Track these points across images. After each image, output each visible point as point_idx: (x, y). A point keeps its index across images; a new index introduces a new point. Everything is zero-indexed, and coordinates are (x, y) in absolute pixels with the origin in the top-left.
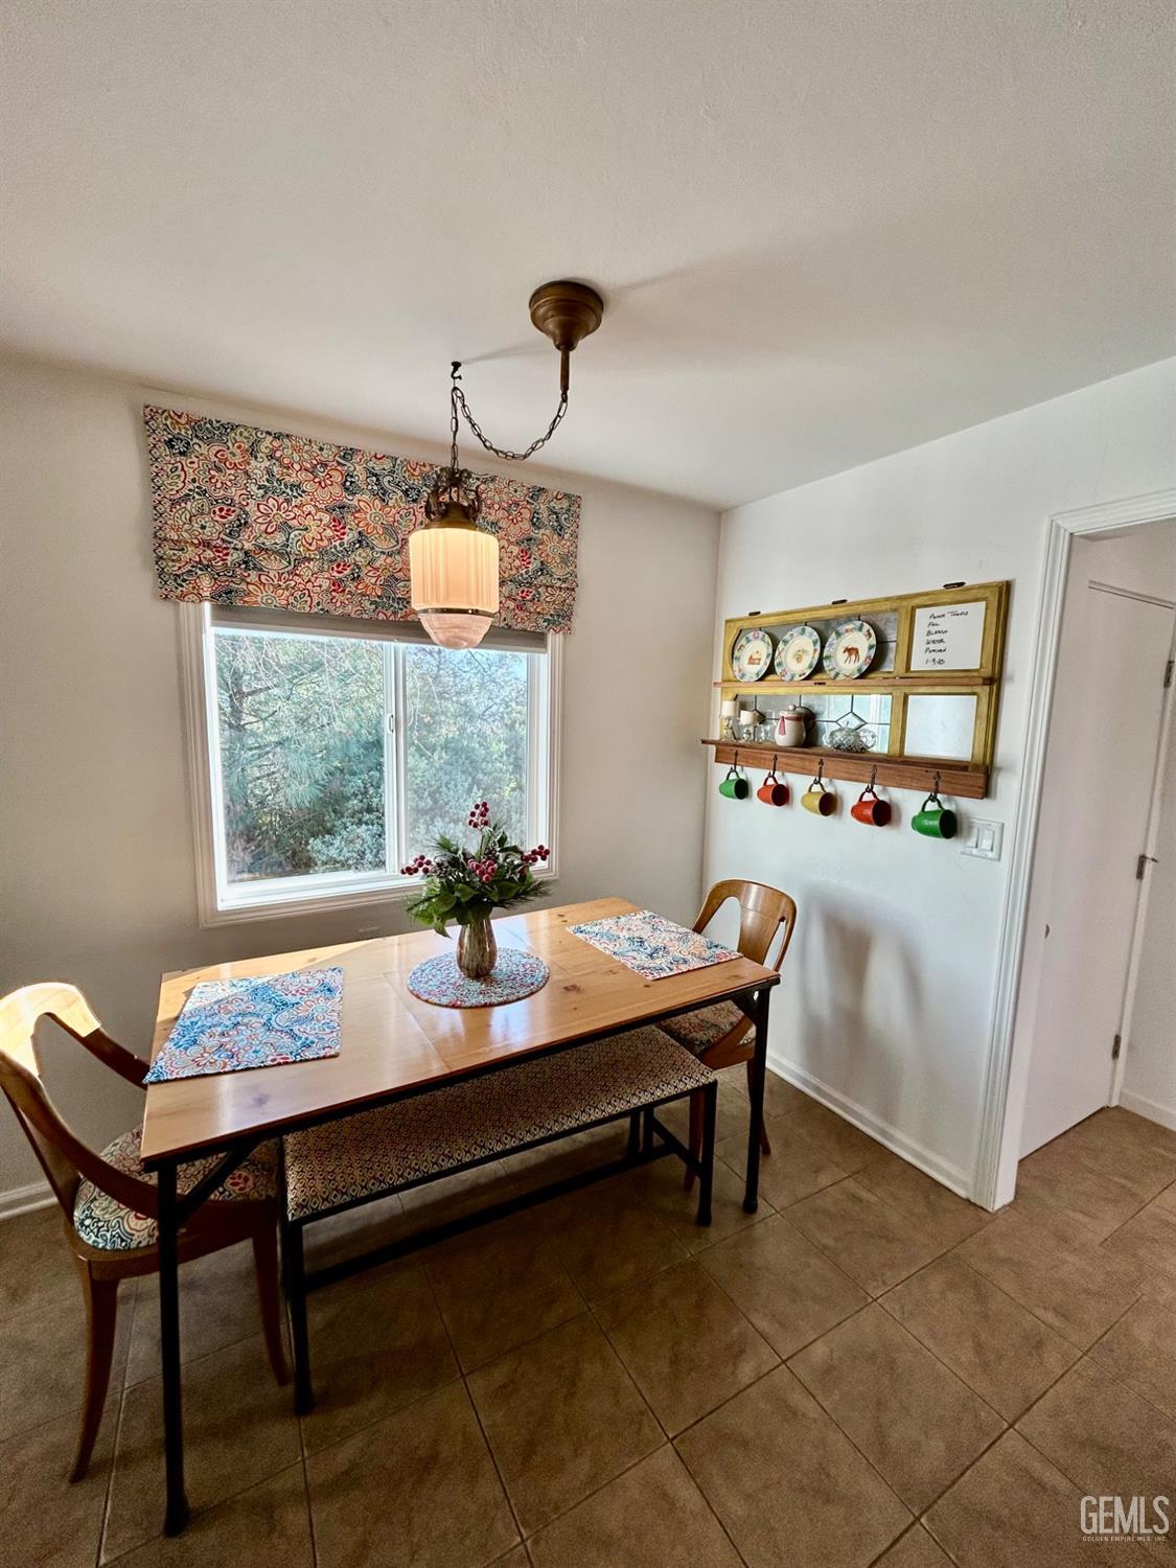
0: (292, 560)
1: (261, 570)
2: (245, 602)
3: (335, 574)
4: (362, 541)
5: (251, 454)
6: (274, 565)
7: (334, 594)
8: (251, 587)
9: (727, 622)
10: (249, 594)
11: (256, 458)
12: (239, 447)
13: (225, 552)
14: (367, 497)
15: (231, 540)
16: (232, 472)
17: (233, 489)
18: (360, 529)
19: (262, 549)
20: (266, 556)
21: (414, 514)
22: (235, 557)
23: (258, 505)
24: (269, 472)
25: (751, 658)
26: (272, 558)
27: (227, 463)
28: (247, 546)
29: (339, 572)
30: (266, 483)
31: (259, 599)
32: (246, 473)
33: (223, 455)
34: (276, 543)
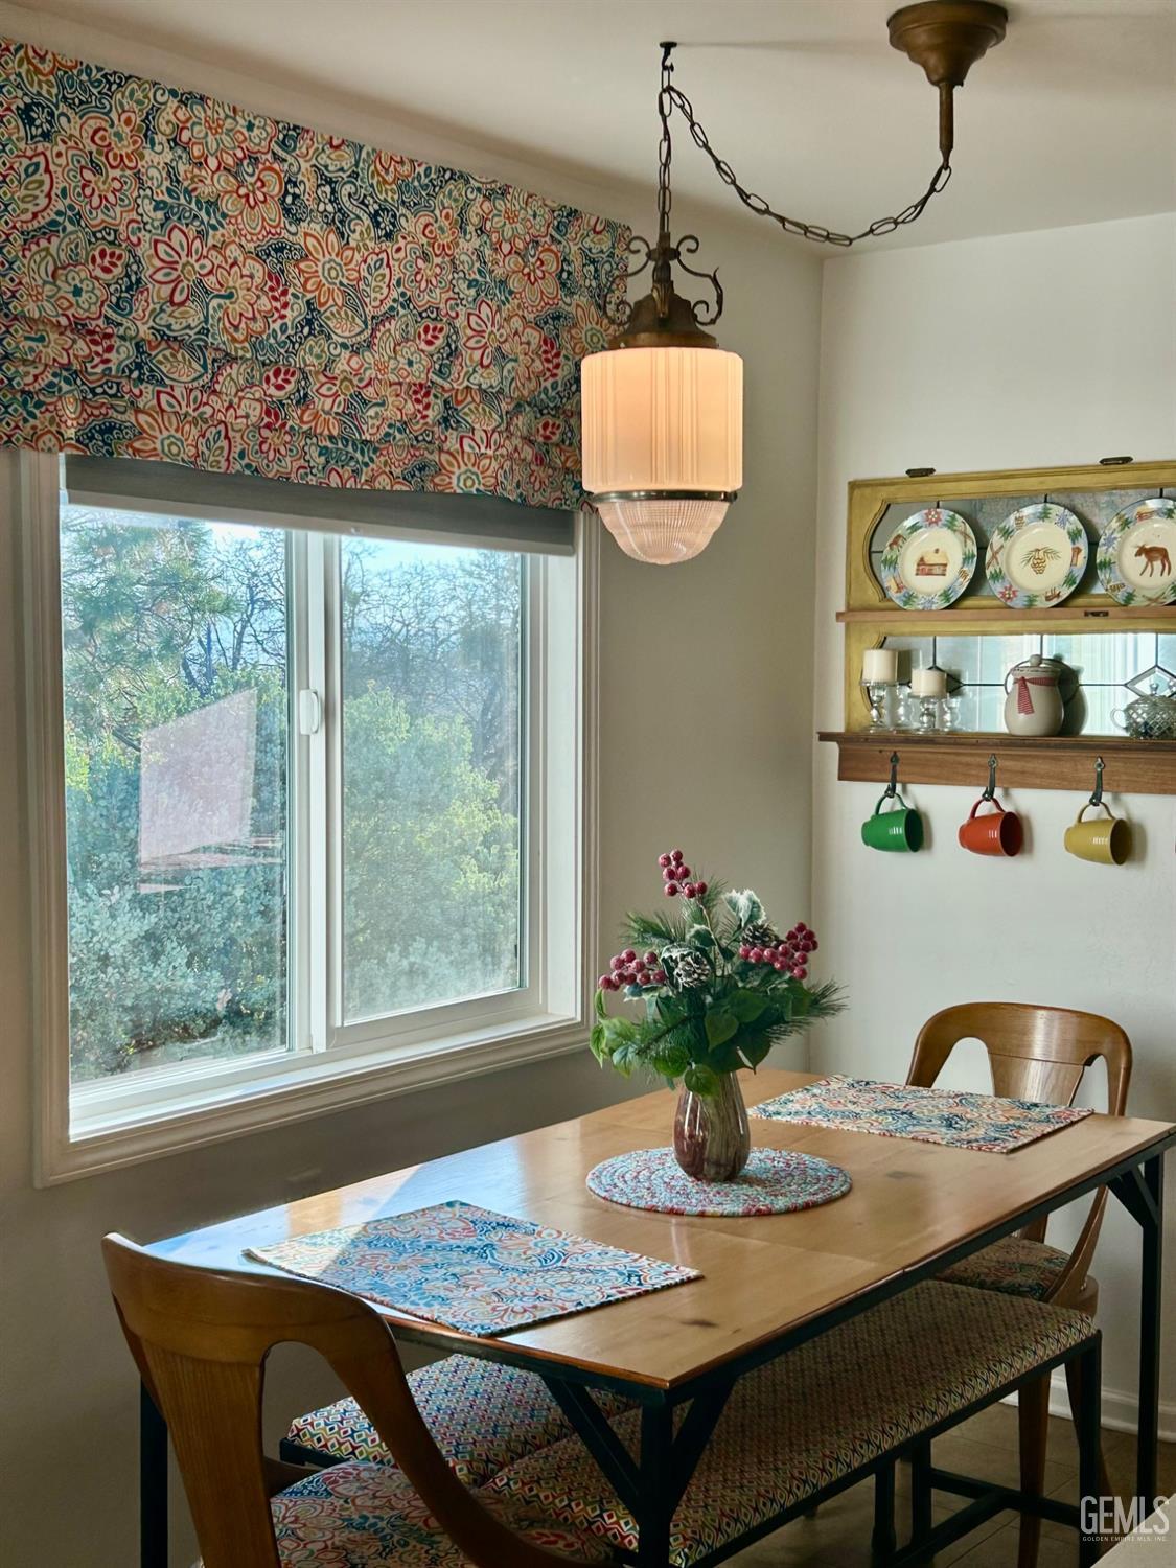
0: (209, 361)
1: (161, 382)
2: (136, 451)
3: (272, 391)
4: (312, 320)
5: (146, 136)
6: (183, 371)
7: (266, 433)
8: (143, 418)
9: (854, 486)
10: (141, 433)
11: (153, 145)
12: (128, 122)
13: (106, 343)
14: (318, 227)
15: (119, 319)
16: (117, 173)
17: (118, 209)
18: (309, 296)
19: (165, 337)
20: (168, 353)
21: (388, 265)
22: (123, 354)
23: (156, 242)
24: (172, 175)
25: (922, 562)
26: (179, 357)
27: (111, 155)
28: (144, 331)
29: (279, 387)
30: (167, 198)
31: (158, 446)
32: (137, 176)
33: (103, 138)
34: (189, 327)
